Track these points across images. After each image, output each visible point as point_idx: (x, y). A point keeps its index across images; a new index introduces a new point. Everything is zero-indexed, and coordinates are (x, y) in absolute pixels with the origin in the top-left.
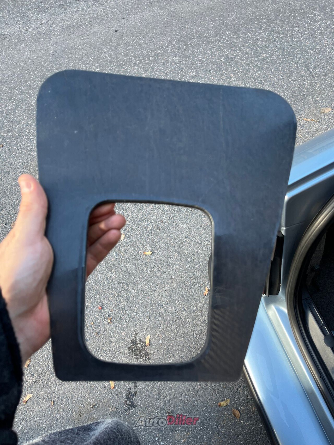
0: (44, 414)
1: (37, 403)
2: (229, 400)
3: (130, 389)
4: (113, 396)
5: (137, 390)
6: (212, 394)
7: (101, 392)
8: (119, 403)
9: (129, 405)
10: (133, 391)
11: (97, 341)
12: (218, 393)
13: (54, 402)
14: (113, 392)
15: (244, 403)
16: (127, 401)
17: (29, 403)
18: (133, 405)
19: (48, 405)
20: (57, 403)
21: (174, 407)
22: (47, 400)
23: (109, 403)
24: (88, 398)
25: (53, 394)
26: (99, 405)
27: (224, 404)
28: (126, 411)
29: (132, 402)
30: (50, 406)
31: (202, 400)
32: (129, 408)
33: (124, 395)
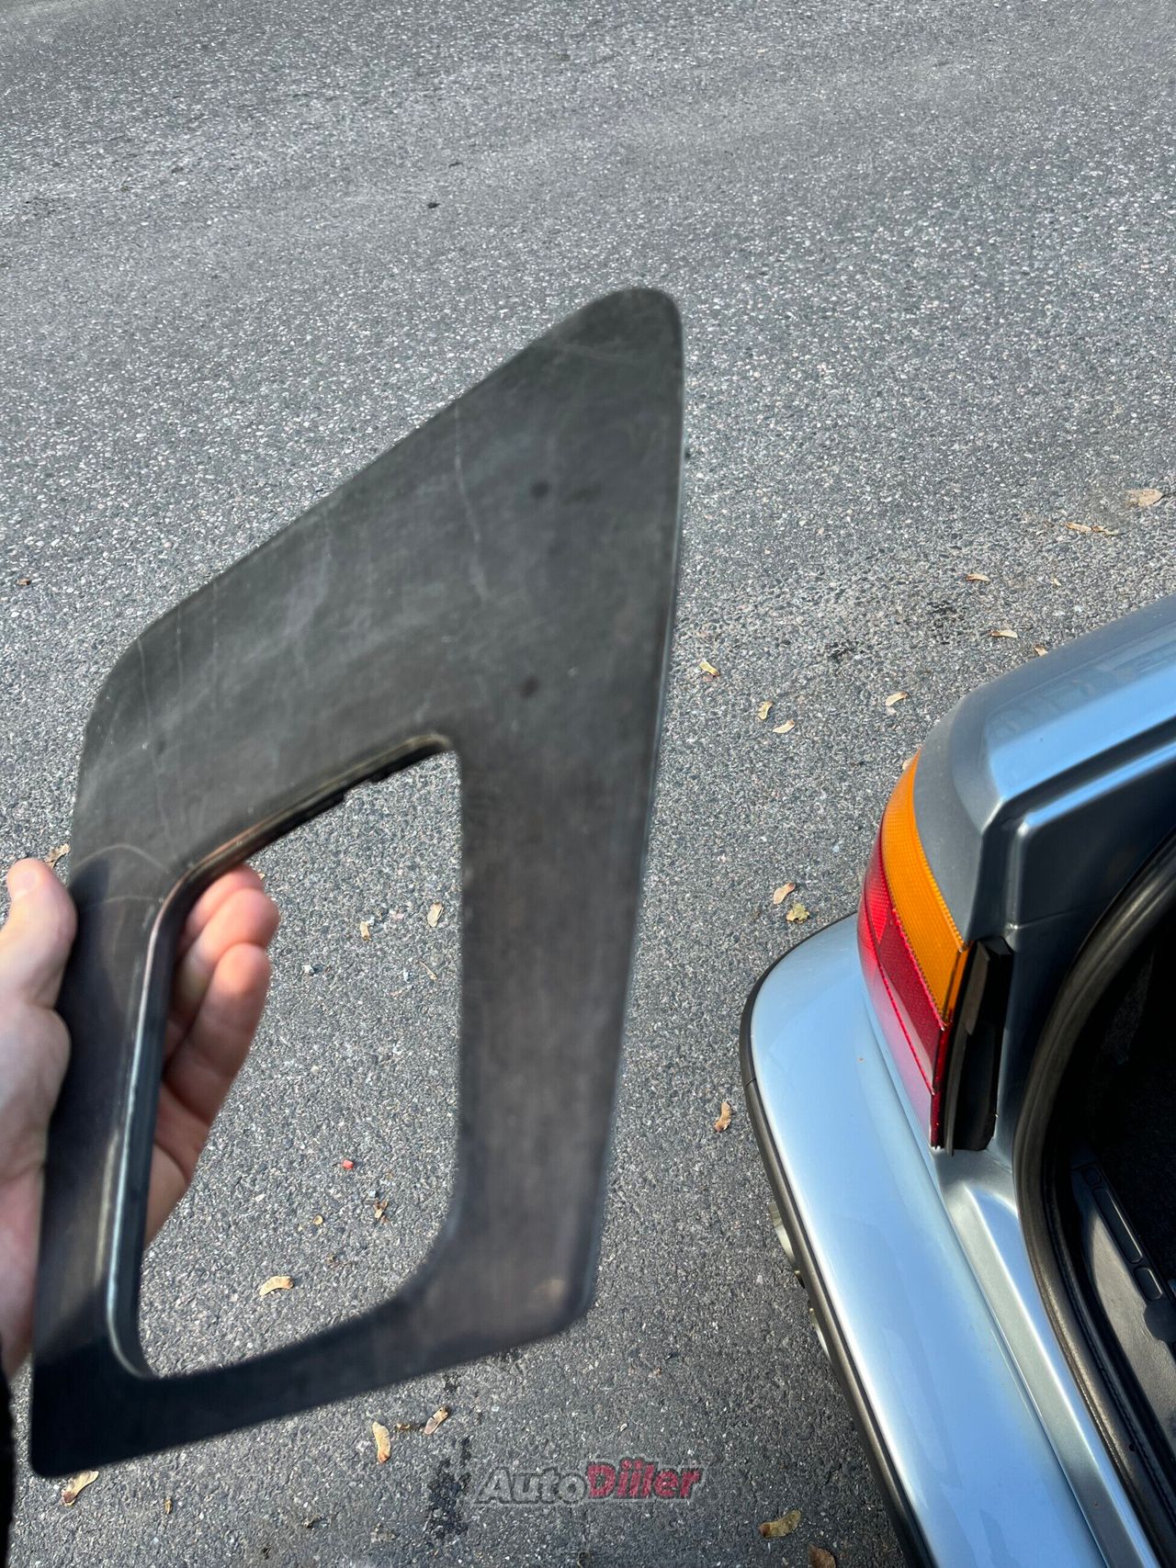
0: (136, 1544)
1: (112, 1505)
2: (797, 1515)
3: (447, 1463)
4: (386, 1489)
5: (469, 1468)
6: (739, 1490)
7: (342, 1474)
8: (406, 1513)
9: (441, 1522)
10: (456, 1471)
11: (335, 1285)
12: (761, 1487)
13: (173, 1502)
14: (383, 1474)
15: (851, 1527)
16: (432, 1509)
17: (84, 1504)
18: (454, 1524)
19: (151, 1514)
20: (184, 1506)
21: (601, 1535)
22: (149, 1495)
23: (371, 1513)
24: (295, 1491)
25: (172, 1474)
26: (334, 1518)
27: (778, 1527)
28: (431, 1545)
29: (450, 1513)
30: (158, 1515)
31: (701, 1511)
32: (441, 1535)
33: (424, 1486)
